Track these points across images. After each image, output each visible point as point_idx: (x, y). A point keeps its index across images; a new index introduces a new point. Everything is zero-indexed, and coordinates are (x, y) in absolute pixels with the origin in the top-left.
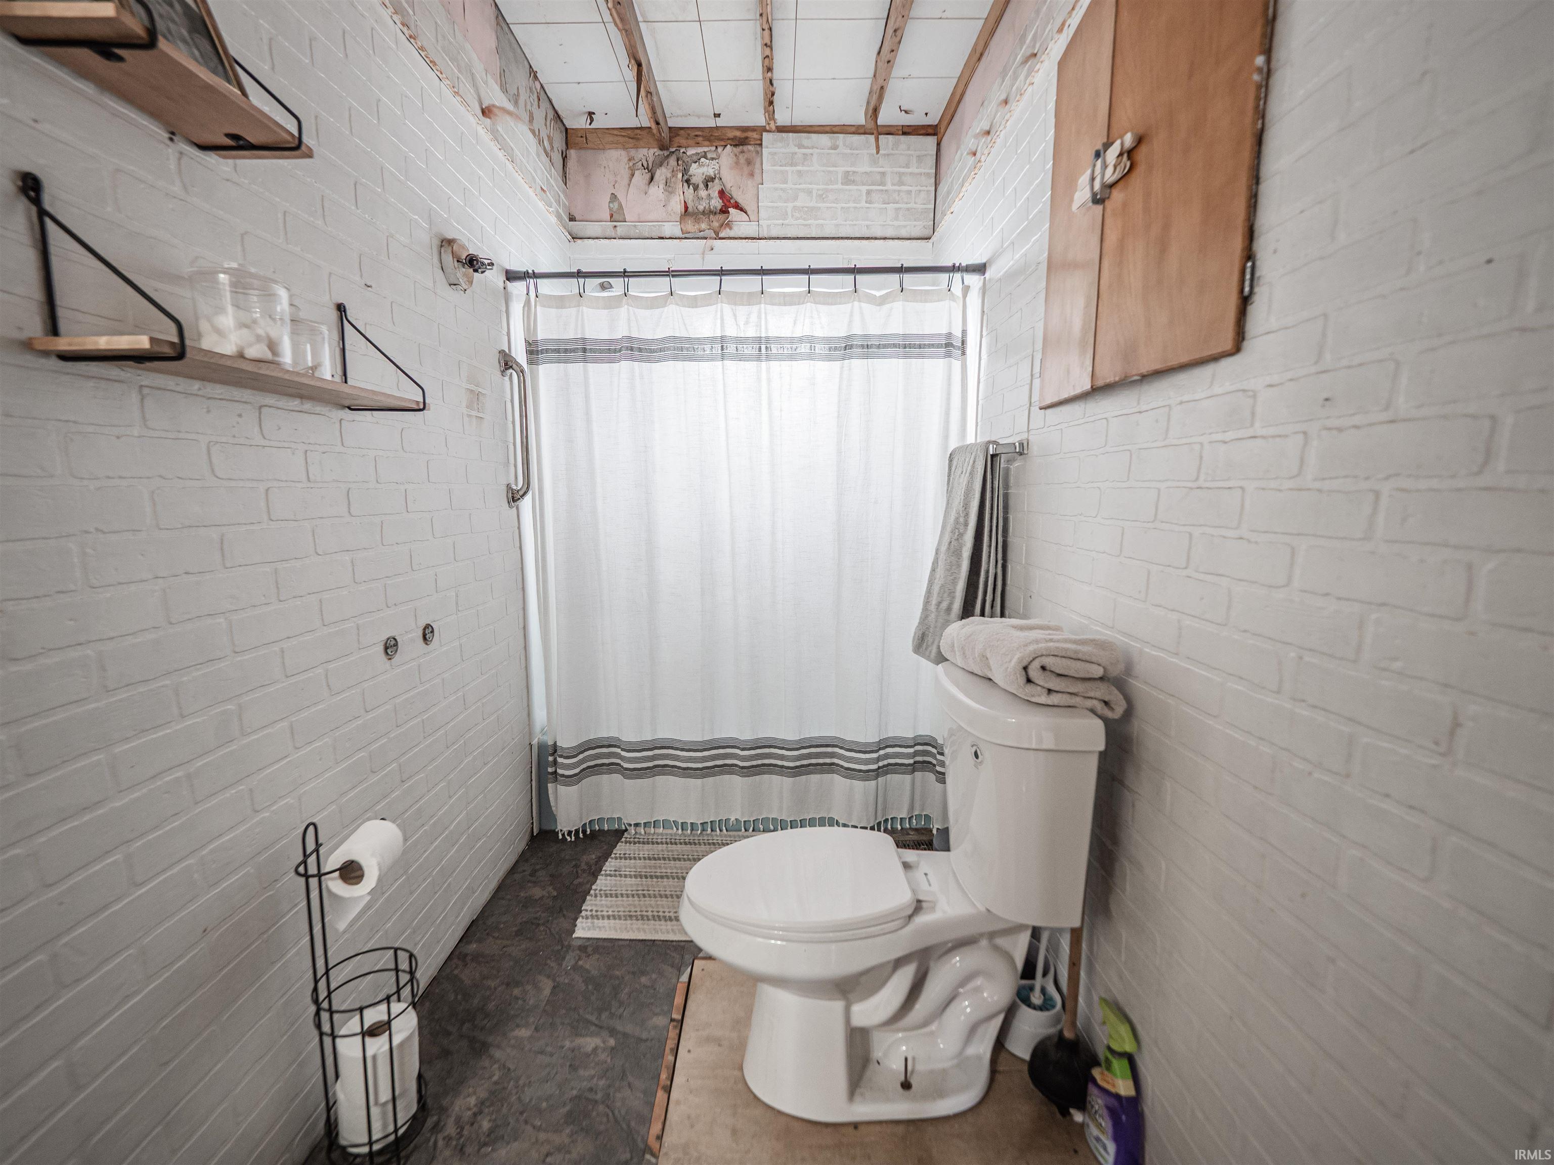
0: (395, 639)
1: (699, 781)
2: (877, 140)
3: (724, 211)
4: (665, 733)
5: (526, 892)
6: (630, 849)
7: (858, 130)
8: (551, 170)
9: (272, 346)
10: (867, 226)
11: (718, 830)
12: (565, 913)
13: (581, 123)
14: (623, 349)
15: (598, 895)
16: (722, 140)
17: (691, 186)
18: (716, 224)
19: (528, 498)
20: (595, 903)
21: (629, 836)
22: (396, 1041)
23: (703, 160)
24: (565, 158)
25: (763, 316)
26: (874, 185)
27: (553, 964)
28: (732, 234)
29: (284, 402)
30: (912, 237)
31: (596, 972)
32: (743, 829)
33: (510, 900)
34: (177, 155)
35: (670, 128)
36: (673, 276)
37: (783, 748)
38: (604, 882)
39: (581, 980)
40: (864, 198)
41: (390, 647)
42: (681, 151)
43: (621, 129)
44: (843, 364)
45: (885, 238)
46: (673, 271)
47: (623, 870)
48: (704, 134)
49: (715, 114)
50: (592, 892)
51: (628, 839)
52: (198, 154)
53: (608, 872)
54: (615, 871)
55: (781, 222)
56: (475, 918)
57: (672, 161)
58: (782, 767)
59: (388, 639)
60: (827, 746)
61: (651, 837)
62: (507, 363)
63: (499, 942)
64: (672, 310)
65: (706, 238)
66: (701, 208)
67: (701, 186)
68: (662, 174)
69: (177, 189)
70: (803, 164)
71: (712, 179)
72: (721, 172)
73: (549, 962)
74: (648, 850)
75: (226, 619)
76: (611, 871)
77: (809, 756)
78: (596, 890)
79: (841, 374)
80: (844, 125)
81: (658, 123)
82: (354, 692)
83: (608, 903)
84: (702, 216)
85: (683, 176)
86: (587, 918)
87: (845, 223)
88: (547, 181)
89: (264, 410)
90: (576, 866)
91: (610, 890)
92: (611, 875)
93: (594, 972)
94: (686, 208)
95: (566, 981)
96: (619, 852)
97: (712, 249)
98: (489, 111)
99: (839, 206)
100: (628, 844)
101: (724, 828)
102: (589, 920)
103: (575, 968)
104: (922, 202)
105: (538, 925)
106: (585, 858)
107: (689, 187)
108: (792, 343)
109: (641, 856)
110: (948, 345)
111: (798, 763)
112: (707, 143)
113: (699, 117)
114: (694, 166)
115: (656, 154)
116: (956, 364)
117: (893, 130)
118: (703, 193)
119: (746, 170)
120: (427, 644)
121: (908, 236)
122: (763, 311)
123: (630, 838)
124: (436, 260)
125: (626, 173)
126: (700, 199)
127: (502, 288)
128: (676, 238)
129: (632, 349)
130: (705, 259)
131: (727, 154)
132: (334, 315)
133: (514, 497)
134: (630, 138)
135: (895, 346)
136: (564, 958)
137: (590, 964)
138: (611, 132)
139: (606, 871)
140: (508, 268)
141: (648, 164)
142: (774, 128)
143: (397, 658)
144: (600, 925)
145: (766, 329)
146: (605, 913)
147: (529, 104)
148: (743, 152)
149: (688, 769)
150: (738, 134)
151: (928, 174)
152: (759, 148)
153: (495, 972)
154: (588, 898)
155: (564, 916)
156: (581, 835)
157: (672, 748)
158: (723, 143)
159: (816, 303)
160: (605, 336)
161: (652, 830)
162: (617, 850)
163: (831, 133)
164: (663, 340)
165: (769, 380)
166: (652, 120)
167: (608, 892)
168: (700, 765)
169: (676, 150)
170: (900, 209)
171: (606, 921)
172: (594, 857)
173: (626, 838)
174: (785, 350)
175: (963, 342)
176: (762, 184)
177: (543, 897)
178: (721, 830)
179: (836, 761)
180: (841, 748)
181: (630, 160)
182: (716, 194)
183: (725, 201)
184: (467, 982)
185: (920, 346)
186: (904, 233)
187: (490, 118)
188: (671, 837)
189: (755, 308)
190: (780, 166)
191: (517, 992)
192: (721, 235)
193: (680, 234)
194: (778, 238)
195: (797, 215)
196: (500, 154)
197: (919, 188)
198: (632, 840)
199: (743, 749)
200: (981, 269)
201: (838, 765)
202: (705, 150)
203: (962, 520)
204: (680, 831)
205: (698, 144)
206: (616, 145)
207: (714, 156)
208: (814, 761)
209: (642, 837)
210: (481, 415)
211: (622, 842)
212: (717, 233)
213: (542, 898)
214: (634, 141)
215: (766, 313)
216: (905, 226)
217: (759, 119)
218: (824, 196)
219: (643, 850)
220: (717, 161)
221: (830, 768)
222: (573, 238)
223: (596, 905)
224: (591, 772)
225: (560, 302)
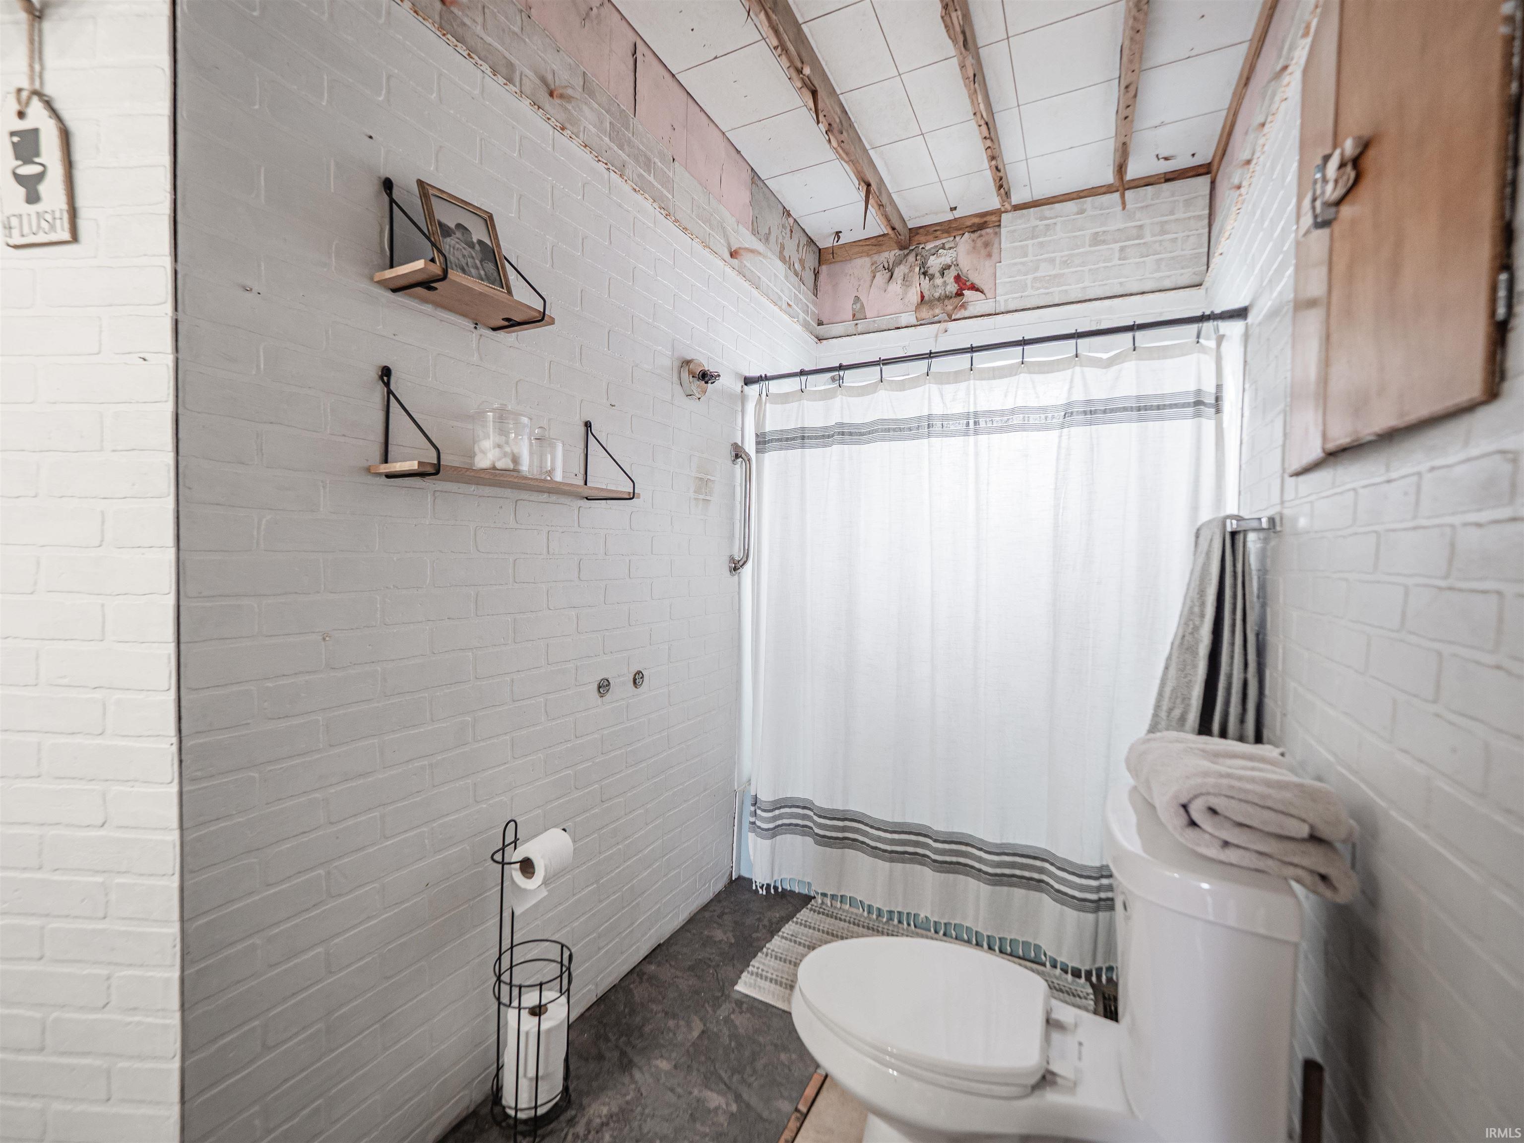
0: (608, 681)
1: (887, 864)
2: (1123, 196)
3: (959, 294)
4: (856, 806)
5: (710, 932)
6: (812, 918)
7: (1108, 190)
8: (800, 287)
9: (515, 460)
10: (1121, 283)
11: (905, 923)
12: (735, 962)
13: (826, 243)
14: (835, 434)
15: (769, 955)
16: (960, 229)
17: (927, 277)
18: (950, 308)
19: (748, 567)
20: (763, 961)
21: (815, 904)
22: (545, 1026)
23: (941, 251)
24: (816, 274)
25: (972, 392)
26: (1129, 241)
27: (709, 1009)
28: (966, 314)
29: (535, 496)
30: (1178, 286)
31: (743, 1031)
32: (932, 930)
33: (694, 935)
34: (478, 337)
35: (910, 229)
36: (883, 364)
37: (981, 849)
38: (778, 943)
39: (727, 1033)
40: (1117, 255)
41: (603, 687)
42: (920, 248)
43: (866, 239)
44: (1061, 433)
45: (1143, 293)
46: (883, 360)
47: (800, 936)
48: (943, 228)
49: (951, 208)
50: (765, 950)
51: (813, 907)
52: (492, 334)
53: (785, 935)
54: (792, 935)
55: (1020, 294)
56: (662, 942)
57: (911, 258)
58: (980, 870)
59: (602, 680)
60: (1035, 858)
61: (836, 911)
62: (738, 454)
63: (673, 971)
64: (882, 394)
65: (940, 322)
66: (937, 295)
67: (938, 275)
68: (899, 271)
69: (475, 358)
70: (1045, 235)
71: (949, 267)
72: (959, 259)
73: (706, 1005)
74: (829, 924)
75: (473, 653)
76: (788, 934)
77: (1013, 865)
78: (768, 949)
79: (1060, 442)
80: (1093, 188)
81: (894, 229)
82: (567, 719)
83: (776, 965)
84: (936, 302)
85: (920, 269)
86: (752, 974)
87: (1093, 284)
88: (795, 297)
89: (519, 502)
90: (759, 920)
91: (782, 954)
92: (786, 939)
93: (741, 1031)
94: (923, 297)
95: (715, 1030)
96: (801, 918)
97: (946, 331)
98: (736, 253)
99: (1086, 269)
100: (812, 912)
101: (912, 923)
102: (754, 977)
103: (727, 1020)
104: (1194, 244)
105: (710, 966)
106: (769, 914)
107: (925, 278)
108: (1003, 415)
109: (821, 928)
110: (1198, 403)
111: (998, 871)
112: (946, 235)
113: (936, 213)
114: (932, 258)
115: (897, 255)
116: (1208, 425)
117: (1152, 180)
118: (939, 281)
119: (983, 252)
120: (636, 687)
121: (1173, 286)
122: (972, 387)
123: (816, 907)
124: (675, 378)
125: (868, 277)
126: (935, 287)
127: (740, 392)
128: (911, 326)
129: (843, 434)
130: (938, 341)
131: (965, 241)
132: (582, 429)
133: (736, 567)
134: (873, 245)
135: (1125, 409)
136: (720, 1006)
137: (741, 1021)
138: (857, 244)
139: (783, 933)
140: (747, 374)
141: (889, 265)
142: (1009, 208)
143: (608, 697)
144: (762, 985)
145: (975, 404)
146: (769, 975)
147: (780, 237)
148: (981, 236)
149: (876, 848)
150: (977, 220)
151: (1199, 218)
152: (997, 230)
153: (660, 998)
154: (760, 954)
155: (734, 965)
156: (772, 891)
157: (862, 823)
158: (961, 232)
159: (1030, 373)
160: (820, 424)
161: (839, 905)
162: (800, 915)
163: (1077, 199)
164: (873, 423)
165: (977, 454)
166: (888, 227)
167: (779, 955)
168: (888, 848)
169: (916, 247)
170: (1161, 259)
171: (768, 983)
172: (778, 915)
173: (812, 905)
174: (994, 422)
175: (1218, 399)
176: (1000, 262)
177: (722, 940)
178: (909, 925)
179: (1045, 878)
180: (1052, 864)
181: (872, 264)
182: (952, 280)
183: (962, 285)
184: (637, 998)
185: (1158, 408)
186: (1167, 284)
187: (736, 258)
188: (855, 917)
189: (963, 385)
190: (1020, 241)
191: (671, 1023)
192: (953, 317)
193: (914, 322)
194: (1016, 311)
195: (1038, 285)
196: (746, 284)
197: (1187, 233)
198: (817, 909)
199: (936, 841)
200: (1241, 313)
201: (1047, 884)
202: (944, 242)
203: (1196, 610)
204: (866, 914)
205: (936, 238)
206: (861, 254)
207: (952, 245)
208: (1018, 872)
209: (827, 908)
210: (708, 498)
211: (807, 909)
212: (950, 316)
213: (720, 941)
214: (877, 247)
215: (975, 389)
216: (1169, 277)
217: (994, 203)
218: (1069, 262)
219: (825, 923)
220: (955, 249)
221: (1038, 885)
222: (819, 340)
223: (764, 964)
224: (786, 830)
225: (785, 398)
